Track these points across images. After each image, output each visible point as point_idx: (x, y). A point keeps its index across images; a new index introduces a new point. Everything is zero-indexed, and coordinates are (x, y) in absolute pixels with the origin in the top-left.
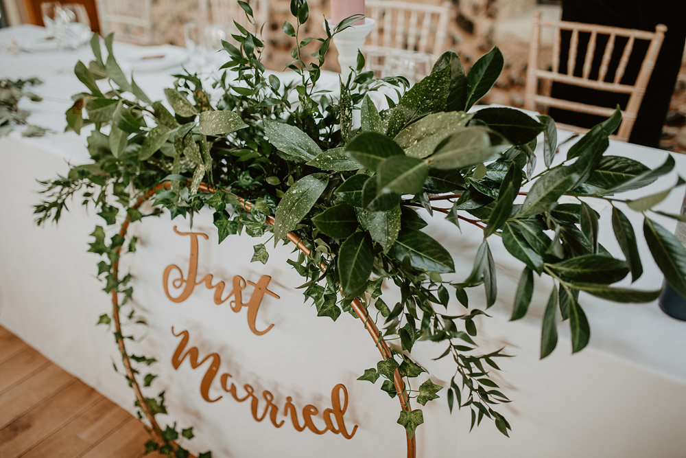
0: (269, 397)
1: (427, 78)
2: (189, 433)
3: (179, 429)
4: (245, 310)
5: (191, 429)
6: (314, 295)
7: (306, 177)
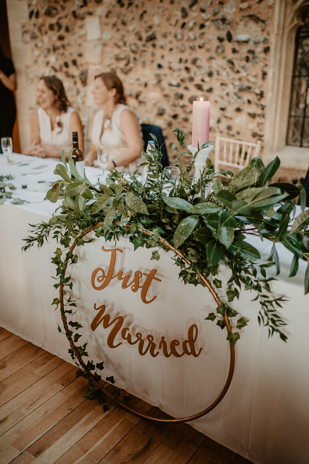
0: (151, 339)
1: (245, 168)
2: (100, 366)
3: (95, 364)
4: (140, 290)
5: (102, 363)
6: (183, 276)
7: (188, 217)
